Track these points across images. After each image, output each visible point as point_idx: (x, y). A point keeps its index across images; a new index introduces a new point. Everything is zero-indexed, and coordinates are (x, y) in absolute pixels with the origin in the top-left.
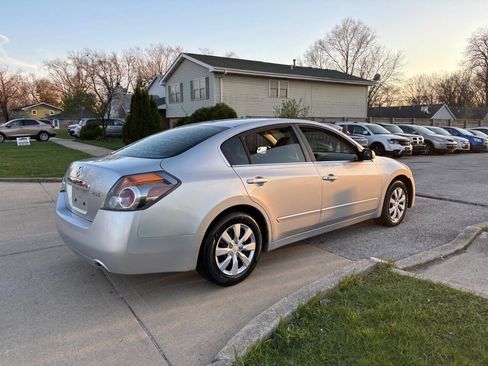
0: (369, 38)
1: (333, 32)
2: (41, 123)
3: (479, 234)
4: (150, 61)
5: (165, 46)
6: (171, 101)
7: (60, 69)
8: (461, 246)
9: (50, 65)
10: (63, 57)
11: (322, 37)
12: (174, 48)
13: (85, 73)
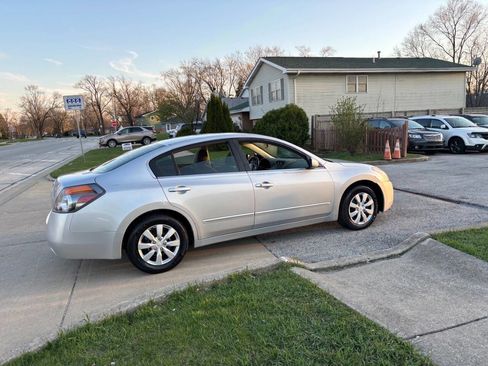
0: (480, 17)
1: (436, 14)
2: (145, 130)
5: (264, 47)
6: (254, 104)
7: (174, 79)
8: (400, 251)
9: (166, 75)
10: (177, 68)
13: (194, 80)
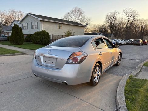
0: (82, 13)
1: (72, 10)
3: (142, 67)
4: (10, 15)
6: (23, 29)
11: (69, 12)
12: (19, 11)
